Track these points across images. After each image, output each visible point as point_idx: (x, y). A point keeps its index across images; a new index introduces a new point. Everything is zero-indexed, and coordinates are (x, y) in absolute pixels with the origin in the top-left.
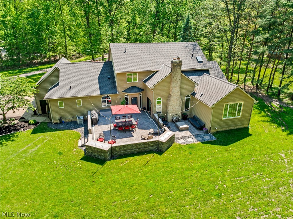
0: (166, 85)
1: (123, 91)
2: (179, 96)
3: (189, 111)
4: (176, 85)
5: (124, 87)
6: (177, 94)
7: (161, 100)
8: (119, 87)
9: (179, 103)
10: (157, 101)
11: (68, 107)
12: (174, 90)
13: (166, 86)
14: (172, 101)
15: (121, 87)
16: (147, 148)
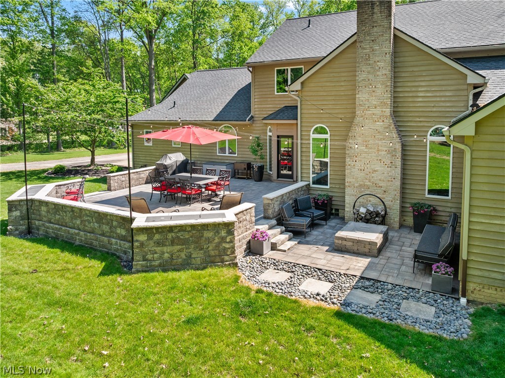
0: (343, 79)
1: (265, 119)
2: (389, 121)
3: (449, 197)
4: (371, 77)
5: (268, 106)
6: (378, 111)
7: (327, 136)
8: (256, 106)
9: (389, 152)
10: (313, 136)
11: (159, 146)
12: (366, 96)
13: (343, 84)
14: (360, 140)
15: (260, 106)
16: (106, 239)
